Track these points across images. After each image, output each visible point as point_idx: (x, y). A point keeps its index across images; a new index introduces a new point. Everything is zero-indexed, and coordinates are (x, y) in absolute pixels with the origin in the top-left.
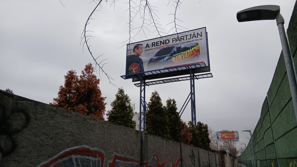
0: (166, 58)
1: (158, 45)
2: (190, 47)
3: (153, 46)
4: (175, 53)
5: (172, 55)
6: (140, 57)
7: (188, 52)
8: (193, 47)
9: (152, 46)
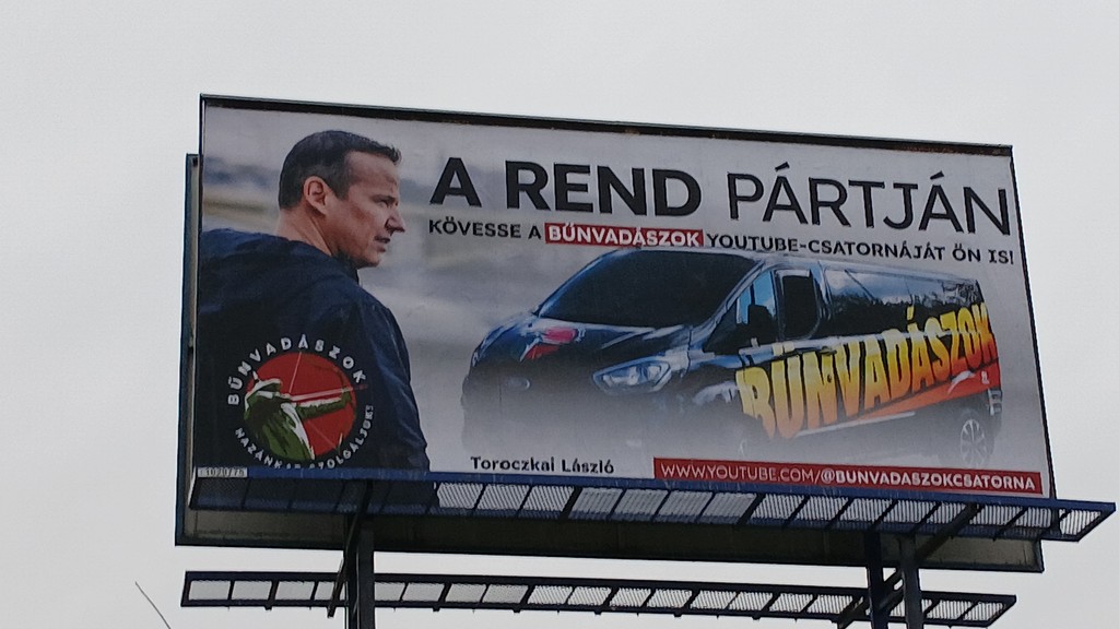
0: (676, 360)
1: (573, 197)
2: (904, 306)
3: (523, 196)
4: (763, 327)
5: (729, 341)
6: (368, 281)
7: (891, 350)
8: (940, 309)
9: (513, 203)
